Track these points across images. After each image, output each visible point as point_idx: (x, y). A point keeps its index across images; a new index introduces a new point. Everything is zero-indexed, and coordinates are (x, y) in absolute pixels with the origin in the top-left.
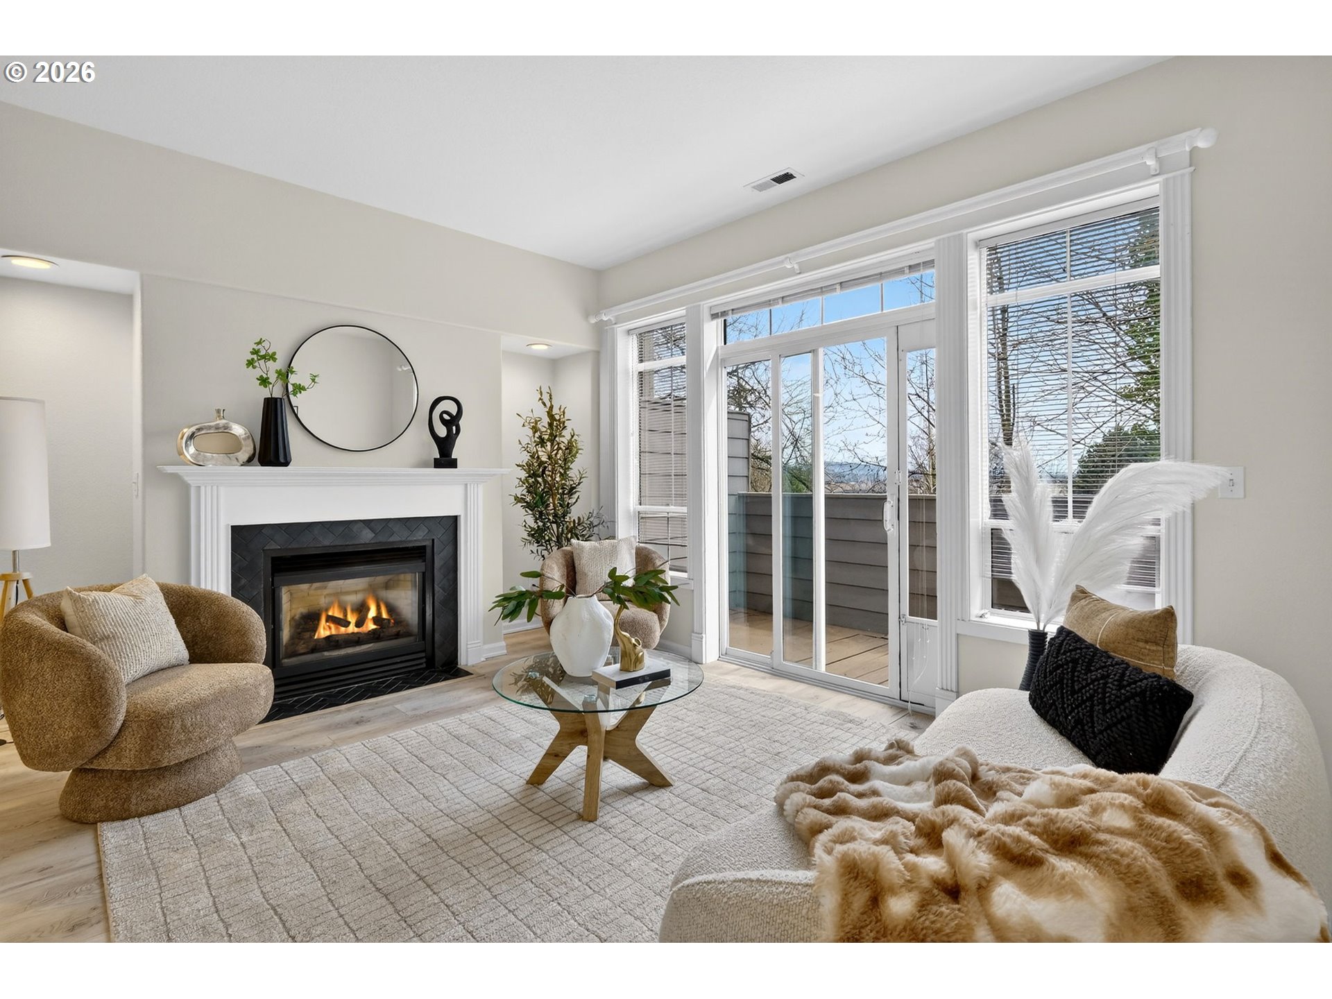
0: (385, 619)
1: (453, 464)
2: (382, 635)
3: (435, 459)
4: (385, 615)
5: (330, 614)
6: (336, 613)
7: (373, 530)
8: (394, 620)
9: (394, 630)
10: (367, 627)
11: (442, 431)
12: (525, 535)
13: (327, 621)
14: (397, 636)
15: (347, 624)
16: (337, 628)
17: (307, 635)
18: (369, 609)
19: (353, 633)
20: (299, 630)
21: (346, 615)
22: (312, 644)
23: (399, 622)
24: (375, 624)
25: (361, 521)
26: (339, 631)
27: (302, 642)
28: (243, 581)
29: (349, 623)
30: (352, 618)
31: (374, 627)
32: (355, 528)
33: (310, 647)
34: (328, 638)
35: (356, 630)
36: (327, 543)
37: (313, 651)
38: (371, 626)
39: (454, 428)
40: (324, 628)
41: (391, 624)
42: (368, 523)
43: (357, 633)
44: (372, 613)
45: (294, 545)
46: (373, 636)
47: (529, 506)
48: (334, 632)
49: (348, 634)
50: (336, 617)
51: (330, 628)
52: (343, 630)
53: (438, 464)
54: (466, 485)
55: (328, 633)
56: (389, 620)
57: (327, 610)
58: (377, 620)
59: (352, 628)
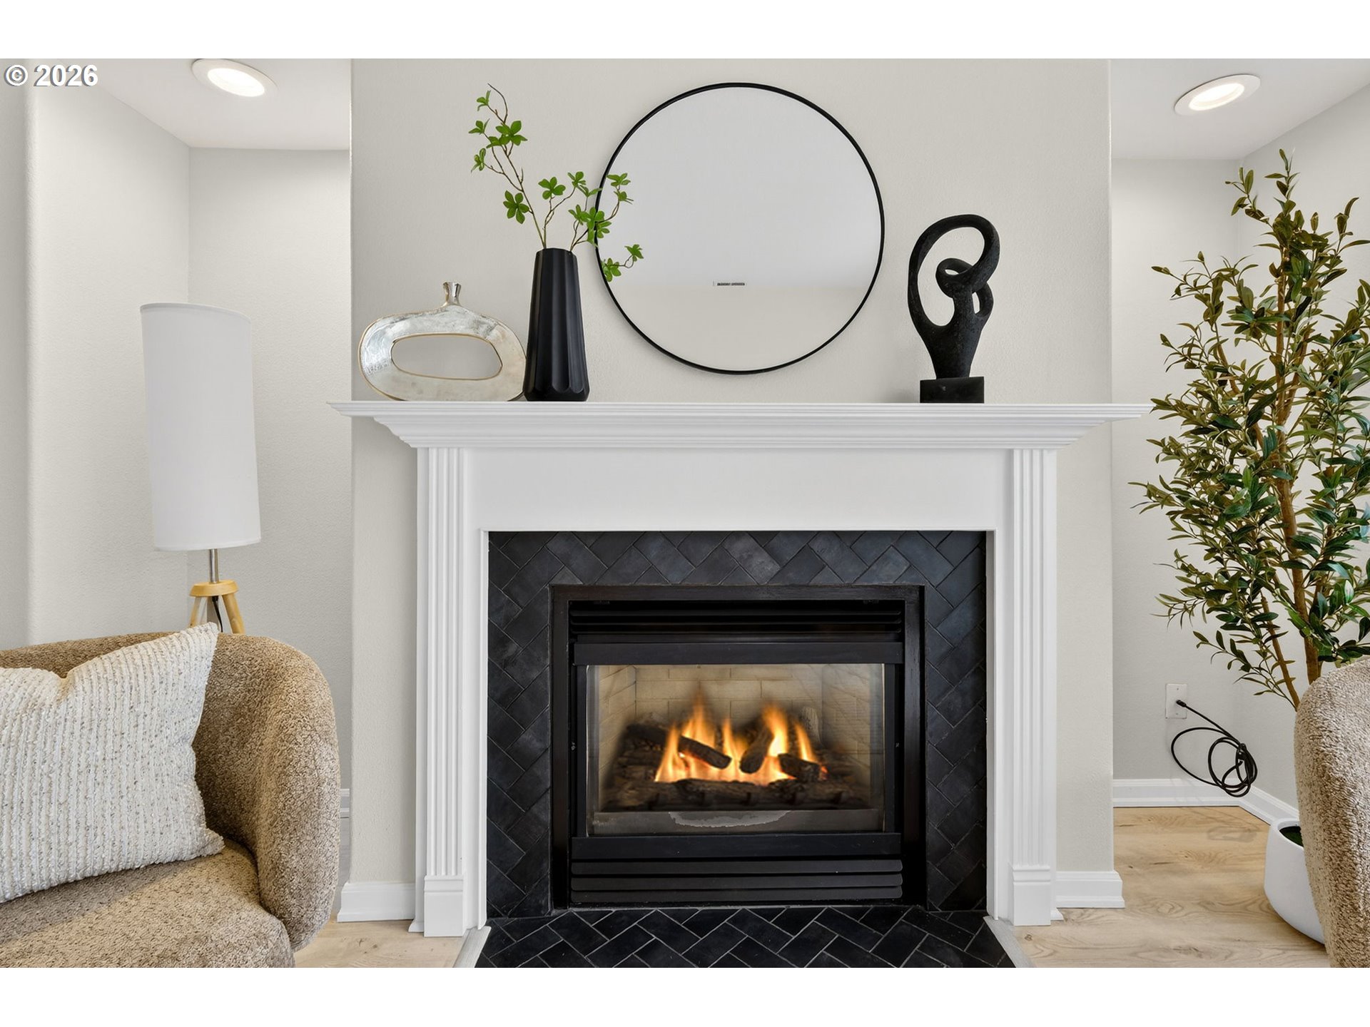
0: (806, 763)
1: (972, 392)
2: (800, 795)
3: (923, 383)
4: (806, 755)
5: (687, 735)
6: (697, 732)
7: (774, 556)
8: (827, 767)
9: (828, 790)
10: (766, 774)
11: (940, 310)
12: (1176, 588)
13: (680, 749)
14: (835, 802)
15: (723, 762)
16: (700, 768)
17: (639, 772)
18: (770, 737)
19: (735, 782)
20: (624, 760)
21: (720, 743)
22: (649, 793)
23: (836, 775)
24: (784, 770)
25: (749, 532)
26: (706, 773)
27: (629, 785)
28: (513, 648)
29: (728, 760)
30: (734, 751)
31: (783, 776)
32: (738, 547)
33: (646, 797)
34: (683, 785)
35: (743, 777)
36: (675, 578)
37: (653, 804)
38: (777, 774)
39: (975, 297)
40: (674, 763)
41: (821, 777)
42: (764, 539)
43: (745, 783)
44: (778, 746)
45: (609, 581)
46: (779, 796)
47: (1195, 513)
48: (694, 773)
49: (725, 783)
50: (699, 744)
51: (687, 765)
52: (714, 772)
53: (929, 393)
54: (1010, 453)
55: (682, 775)
56: (815, 767)
57: (680, 726)
58: (789, 761)
59: (733, 772)
